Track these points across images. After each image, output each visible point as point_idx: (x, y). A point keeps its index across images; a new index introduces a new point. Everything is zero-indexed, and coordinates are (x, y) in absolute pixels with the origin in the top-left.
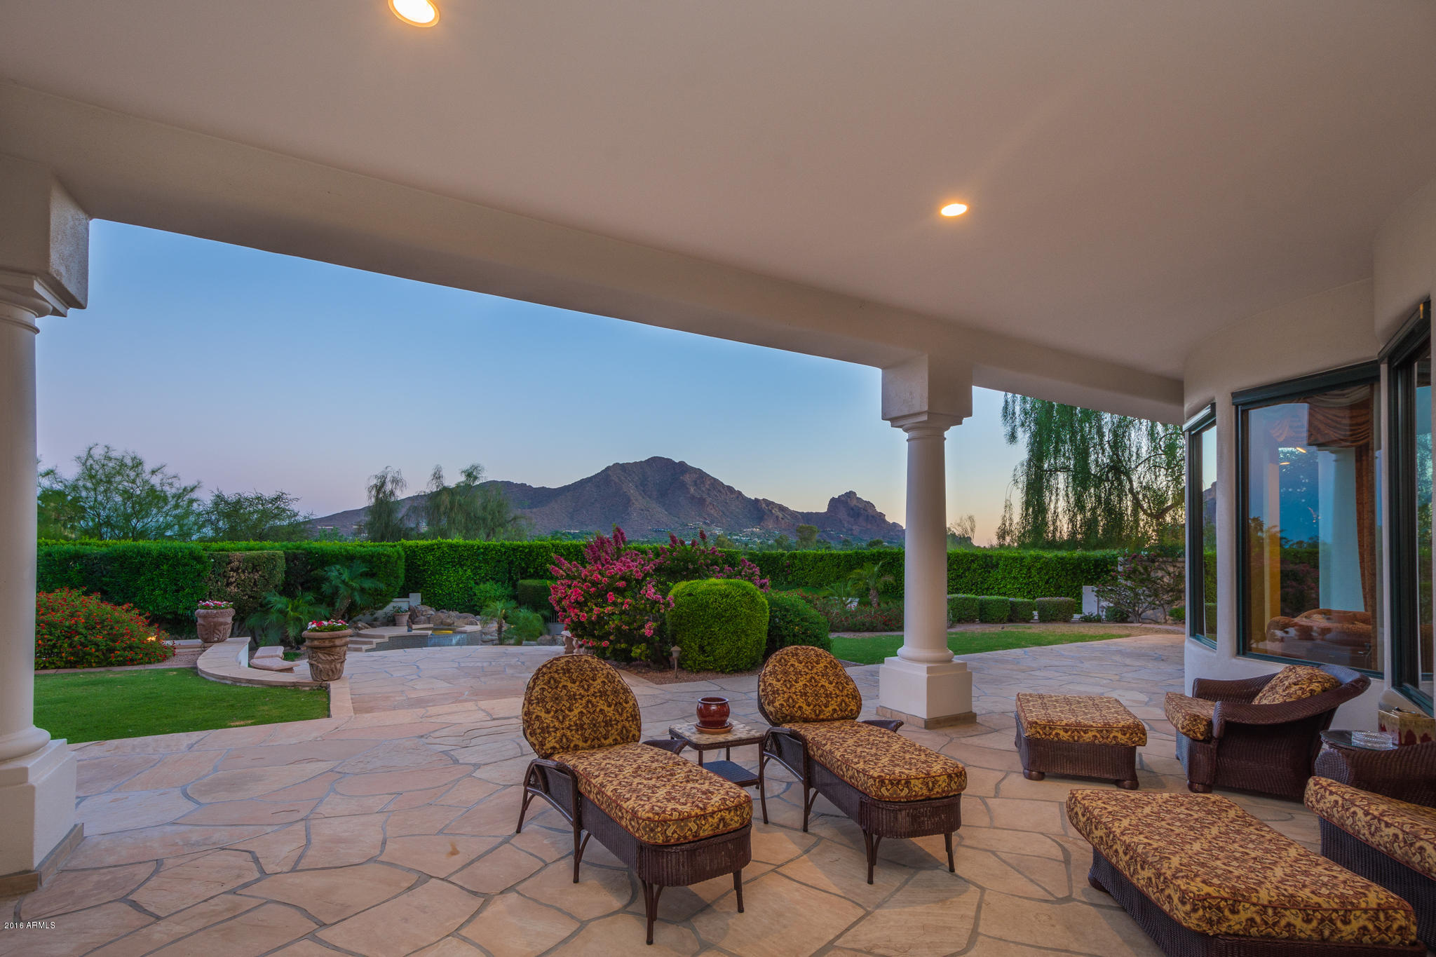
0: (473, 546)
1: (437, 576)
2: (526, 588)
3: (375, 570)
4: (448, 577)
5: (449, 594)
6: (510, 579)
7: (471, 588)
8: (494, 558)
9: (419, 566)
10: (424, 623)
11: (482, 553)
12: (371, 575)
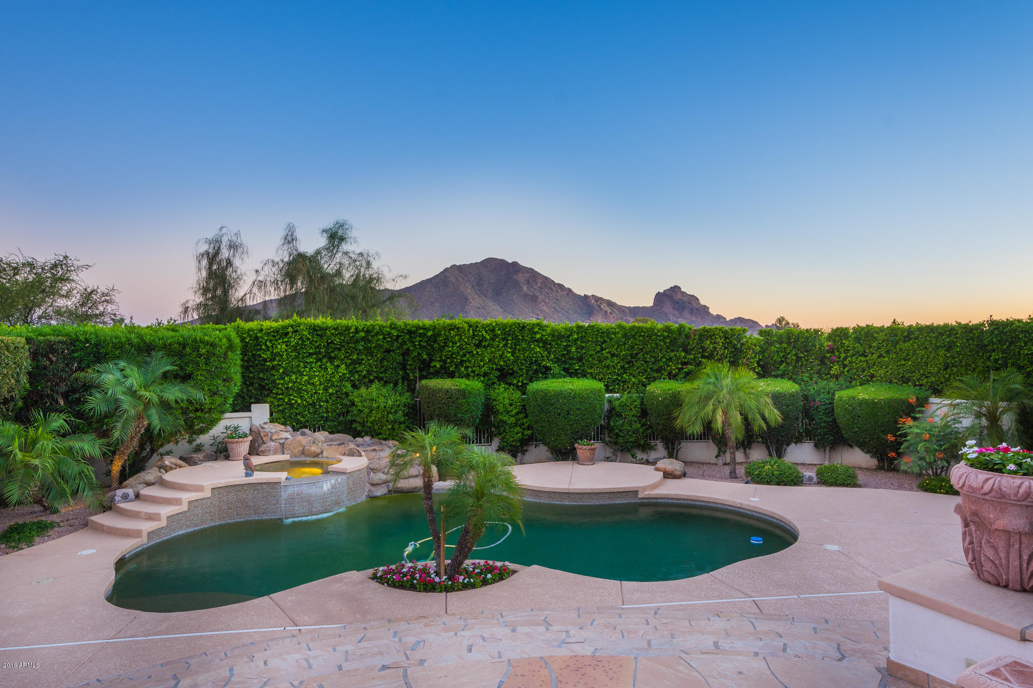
0: (348, 328)
1: (294, 377)
2: (434, 392)
3: (189, 369)
4: (310, 378)
5: (313, 405)
6: (405, 378)
7: (347, 394)
8: (381, 346)
9: (265, 360)
10: (275, 453)
11: (363, 339)
12: (184, 377)
